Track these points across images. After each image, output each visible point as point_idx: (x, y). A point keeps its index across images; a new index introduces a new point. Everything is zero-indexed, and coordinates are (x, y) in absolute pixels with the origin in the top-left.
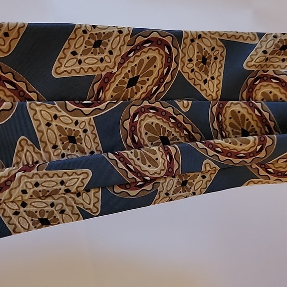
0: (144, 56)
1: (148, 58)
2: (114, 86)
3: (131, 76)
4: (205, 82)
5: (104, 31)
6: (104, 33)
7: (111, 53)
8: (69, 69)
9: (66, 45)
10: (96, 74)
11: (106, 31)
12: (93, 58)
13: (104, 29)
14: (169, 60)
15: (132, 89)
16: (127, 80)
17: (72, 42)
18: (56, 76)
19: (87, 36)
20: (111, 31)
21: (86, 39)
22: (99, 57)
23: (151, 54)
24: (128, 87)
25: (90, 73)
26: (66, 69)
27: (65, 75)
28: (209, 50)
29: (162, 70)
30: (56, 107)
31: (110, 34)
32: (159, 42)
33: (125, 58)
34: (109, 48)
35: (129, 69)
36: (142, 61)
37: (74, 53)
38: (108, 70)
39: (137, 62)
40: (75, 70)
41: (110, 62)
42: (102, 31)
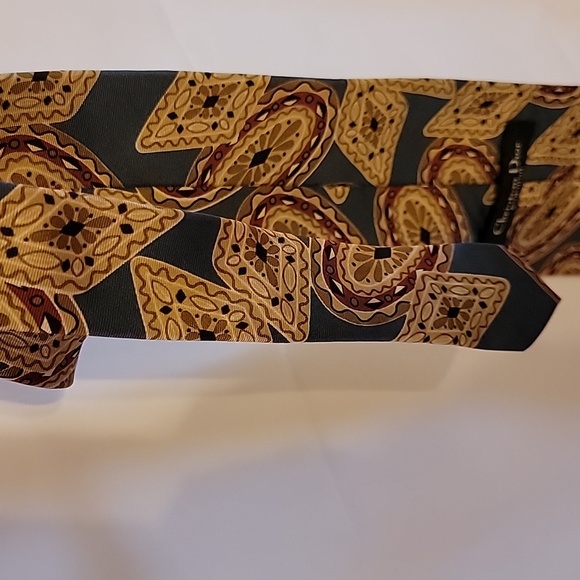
0: (283, 120)
1: (289, 122)
2: (230, 164)
3: (258, 149)
4: (371, 156)
5: (223, 82)
6: (223, 86)
7: (230, 115)
8: (162, 141)
9: (161, 103)
10: (203, 146)
11: (227, 82)
12: (201, 123)
13: (223, 79)
14: (321, 125)
15: (258, 169)
16: (251, 155)
17: (171, 100)
18: (141, 150)
19: (195, 89)
20: (236, 81)
21: (194, 94)
22: (211, 121)
23: (294, 117)
24: (252, 165)
25: (195, 145)
26: (158, 140)
27: (156, 149)
28: (383, 109)
29: (308, 140)
30: (137, 197)
31: (233, 87)
32: (309, 99)
33: (253, 122)
34: (228, 108)
35: (257, 138)
36: (278, 127)
37: (173, 116)
38: (223, 141)
39: (270, 128)
40: (171, 142)
41: (228, 130)
42: (220, 83)
